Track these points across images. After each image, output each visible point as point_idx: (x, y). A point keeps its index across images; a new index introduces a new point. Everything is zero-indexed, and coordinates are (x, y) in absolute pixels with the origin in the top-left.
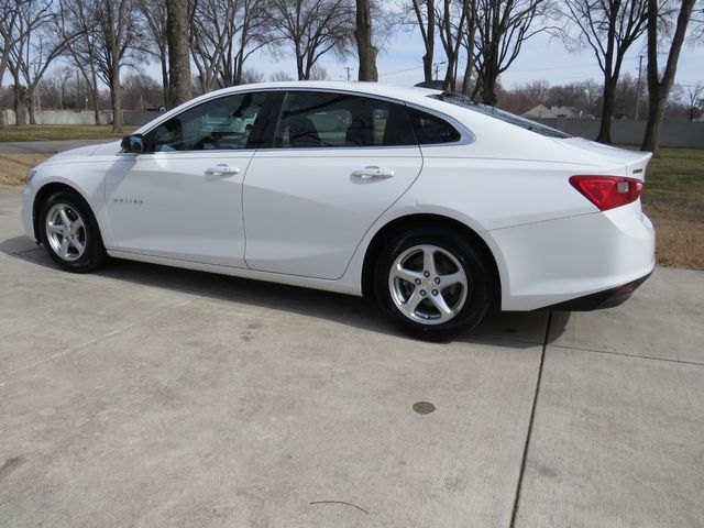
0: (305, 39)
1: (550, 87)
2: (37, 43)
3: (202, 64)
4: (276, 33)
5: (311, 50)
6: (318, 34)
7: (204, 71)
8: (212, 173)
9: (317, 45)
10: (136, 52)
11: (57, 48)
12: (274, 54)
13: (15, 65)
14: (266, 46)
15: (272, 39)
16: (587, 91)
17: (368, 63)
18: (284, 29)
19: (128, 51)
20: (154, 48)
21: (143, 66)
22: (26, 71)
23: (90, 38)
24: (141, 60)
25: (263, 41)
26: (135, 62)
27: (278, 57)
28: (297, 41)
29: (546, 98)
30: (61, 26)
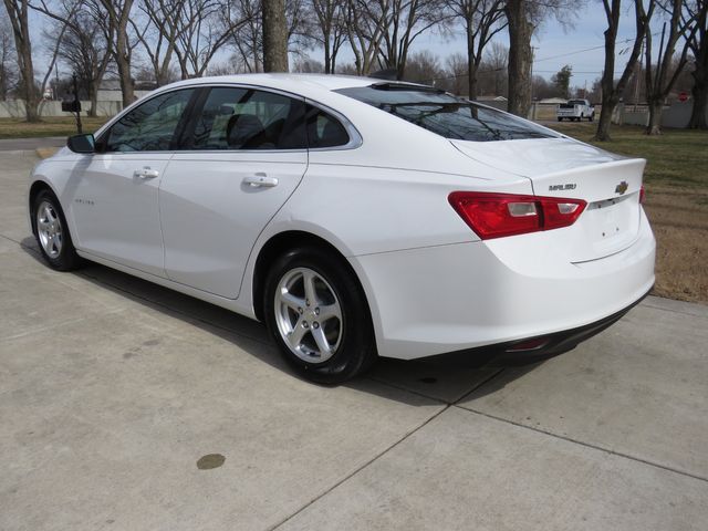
0: (477, 16)
2: (207, 33)
3: (359, 48)
4: (446, 11)
5: (484, 28)
6: (494, 10)
7: (361, 55)
9: (491, 22)
10: (302, 38)
11: (222, 37)
12: (445, 34)
13: (183, 55)
14: (435, 27)
15: (442, 17)
17: (520, 42)
18: (454, 7)
19: (294, 37)
20: (319, 33)
21: (308, 52)
22: (195, 61)
23: (255, 25)
24: (306, 45)
25: (432, 20)
26: (300, 48)
27: (449, 38)
28: (469, 19)
30: (227, 15)
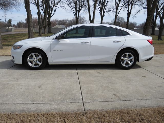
1: (59, 20)
8: (82, 43)
16: (67, 21)
29: (58, 23)
